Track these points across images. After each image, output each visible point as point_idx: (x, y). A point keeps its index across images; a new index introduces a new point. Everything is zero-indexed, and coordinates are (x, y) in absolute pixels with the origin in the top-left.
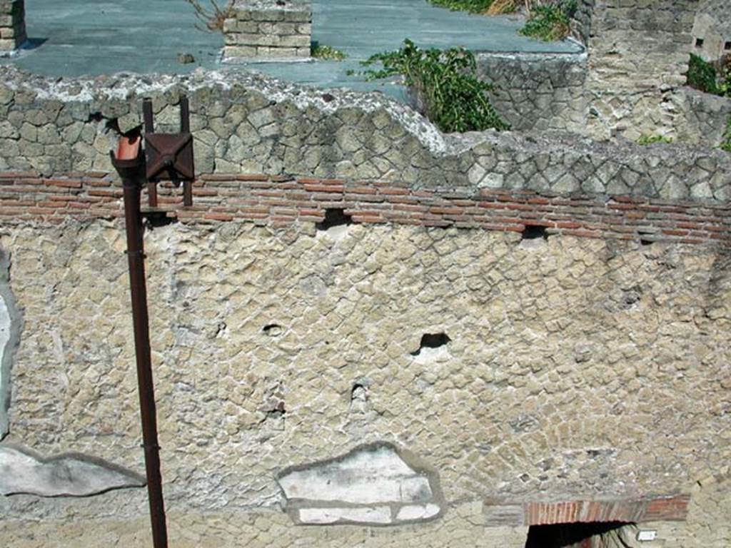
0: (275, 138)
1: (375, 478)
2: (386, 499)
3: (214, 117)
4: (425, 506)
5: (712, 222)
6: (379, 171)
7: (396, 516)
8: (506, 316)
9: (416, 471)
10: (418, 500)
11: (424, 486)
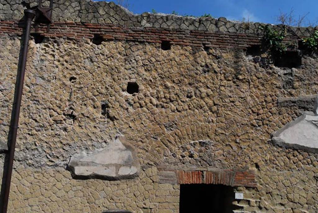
0: (79, 11)
1: (108, 150)
2: (113, 162)
3: (61, 4)
4: (130, 167)
5: (230, 40)
6: (112, 21)
7: (118, 173)
8: (158, 76)
9: (126, 147)
10: (128, 163)
11: (129, 156)
